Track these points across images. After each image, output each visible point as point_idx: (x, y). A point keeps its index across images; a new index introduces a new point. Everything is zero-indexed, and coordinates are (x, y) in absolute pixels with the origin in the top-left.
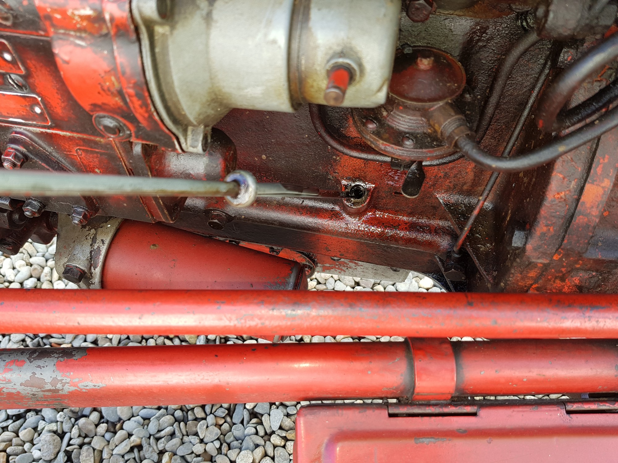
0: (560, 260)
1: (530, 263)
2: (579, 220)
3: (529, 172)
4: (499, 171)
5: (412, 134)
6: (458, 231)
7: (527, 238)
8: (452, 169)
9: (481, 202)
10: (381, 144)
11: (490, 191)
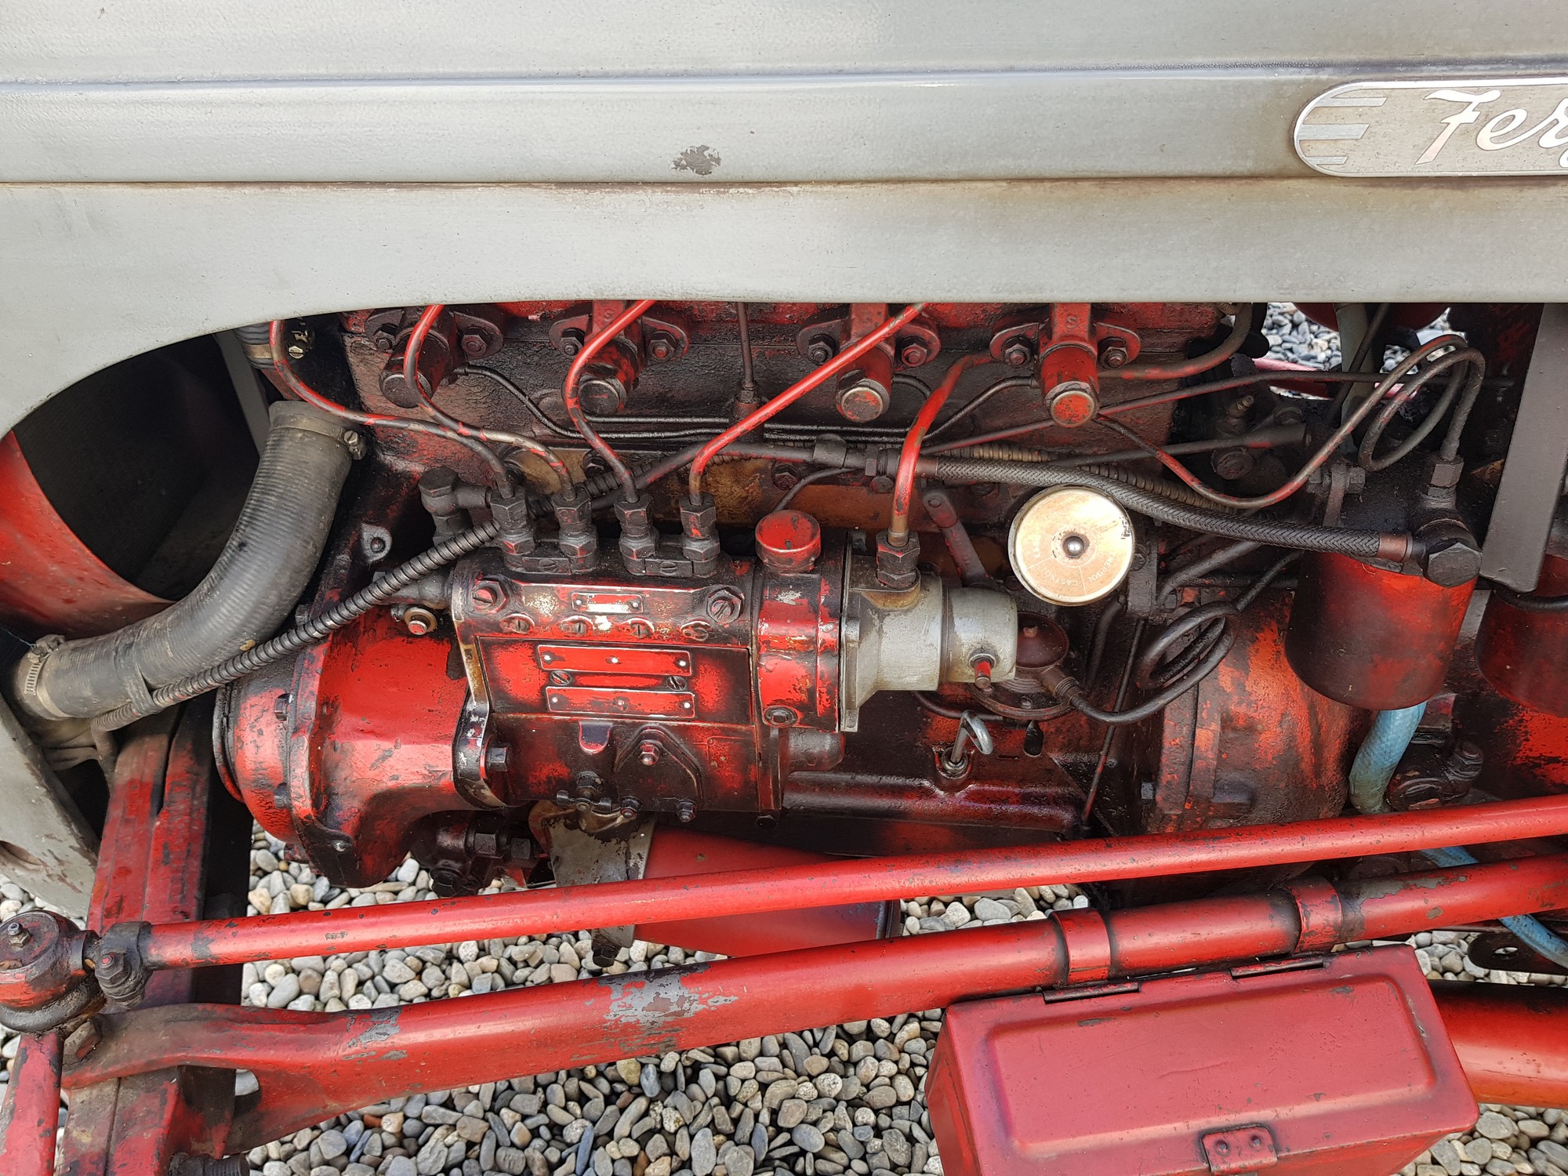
0: (1192, 807)
1: (1164, 816)
2: (1198, 764)
3: (1145, 720)
4: (1113, 723)
5: (1027, 695)
6: (1083, 796)
7: (1154, 790)
8: (1063, 723)
9: (1103, 757)
10: (1000, 707)
11: (1110, 744)
